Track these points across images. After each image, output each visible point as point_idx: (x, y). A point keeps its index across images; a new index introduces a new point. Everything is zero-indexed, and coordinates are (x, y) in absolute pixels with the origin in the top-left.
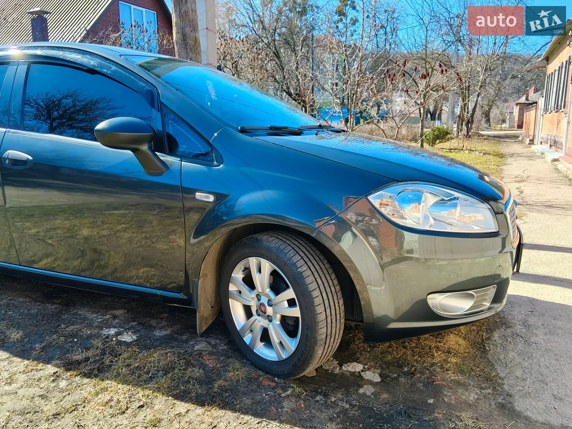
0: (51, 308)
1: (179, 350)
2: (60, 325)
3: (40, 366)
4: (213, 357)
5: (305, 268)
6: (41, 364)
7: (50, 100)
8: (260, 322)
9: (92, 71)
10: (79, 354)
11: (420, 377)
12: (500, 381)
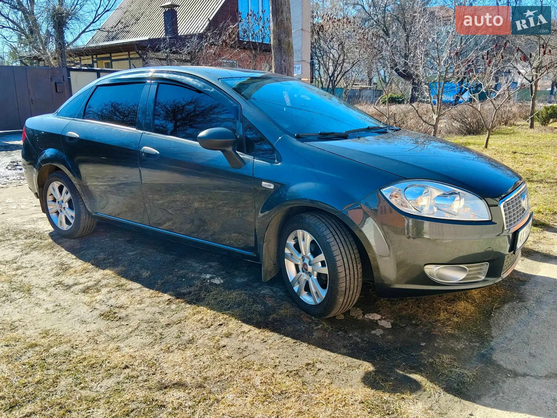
0: (169, 257)
1: (250, 292)
2: (175, 269)
3: (160, 294)
4: (272, 299)
5: (332, 239)
6: (161, 293)
7: (176, 106)
8: (304, 277)
9: (199, 91)
10: (185, 289)
11: (422, 328)
12: (490, 339)
